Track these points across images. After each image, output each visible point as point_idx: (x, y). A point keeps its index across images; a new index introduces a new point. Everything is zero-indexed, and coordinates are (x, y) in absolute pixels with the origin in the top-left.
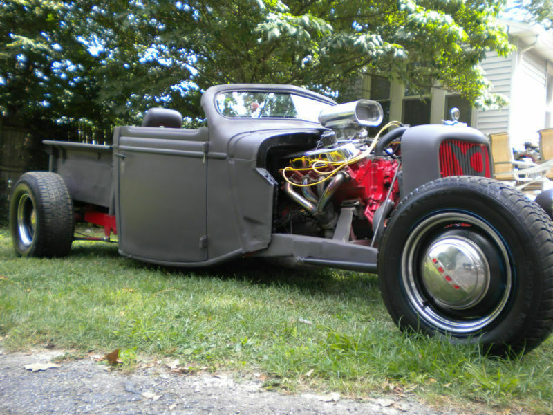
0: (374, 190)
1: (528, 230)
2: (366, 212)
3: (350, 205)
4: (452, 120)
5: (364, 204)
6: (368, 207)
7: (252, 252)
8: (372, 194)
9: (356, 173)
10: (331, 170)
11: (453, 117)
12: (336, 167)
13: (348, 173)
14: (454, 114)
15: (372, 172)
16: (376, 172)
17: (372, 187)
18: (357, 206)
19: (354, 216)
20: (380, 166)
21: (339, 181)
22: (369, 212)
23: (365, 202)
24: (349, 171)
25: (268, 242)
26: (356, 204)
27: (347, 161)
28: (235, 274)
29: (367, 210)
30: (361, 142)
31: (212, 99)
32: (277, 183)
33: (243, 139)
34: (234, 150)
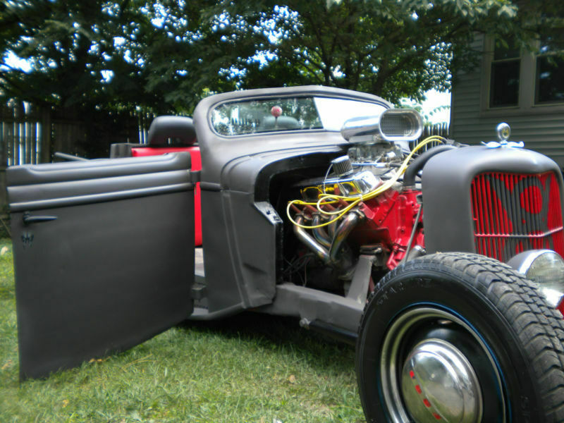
0: (402, 231)
1: (524, 351)
2: (389, 262)
3: (369, 253)
4: (498, 141)
5: (388, 250)
6: (392, 256)
7: (255, 308)
8: (399, 237)
9: (375, 211)
10: (344, 207)
11: (500, 137)
12: (350, 202)
13: (362, 212)
14: (501, 131)
15: (399, 208)
16: (404, 208)
17: (399, 228)
18: (377, 254)
19: (373, 267)
20: (409, 200)
21: (353, 221)
22: (394, 262)
23: (390, 249)
24: (363, 210)
25: (272, 296)
26: (376, 251)
27: (361, 196)
28: (238, 333)
29: (391, 260)
30: (386, 166)
31: (206, 115)
32: (282, 221)
33: (239, 165)
34: (229, 179)
